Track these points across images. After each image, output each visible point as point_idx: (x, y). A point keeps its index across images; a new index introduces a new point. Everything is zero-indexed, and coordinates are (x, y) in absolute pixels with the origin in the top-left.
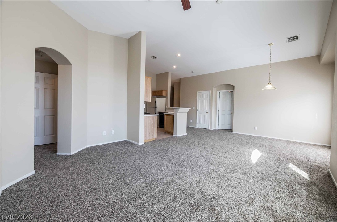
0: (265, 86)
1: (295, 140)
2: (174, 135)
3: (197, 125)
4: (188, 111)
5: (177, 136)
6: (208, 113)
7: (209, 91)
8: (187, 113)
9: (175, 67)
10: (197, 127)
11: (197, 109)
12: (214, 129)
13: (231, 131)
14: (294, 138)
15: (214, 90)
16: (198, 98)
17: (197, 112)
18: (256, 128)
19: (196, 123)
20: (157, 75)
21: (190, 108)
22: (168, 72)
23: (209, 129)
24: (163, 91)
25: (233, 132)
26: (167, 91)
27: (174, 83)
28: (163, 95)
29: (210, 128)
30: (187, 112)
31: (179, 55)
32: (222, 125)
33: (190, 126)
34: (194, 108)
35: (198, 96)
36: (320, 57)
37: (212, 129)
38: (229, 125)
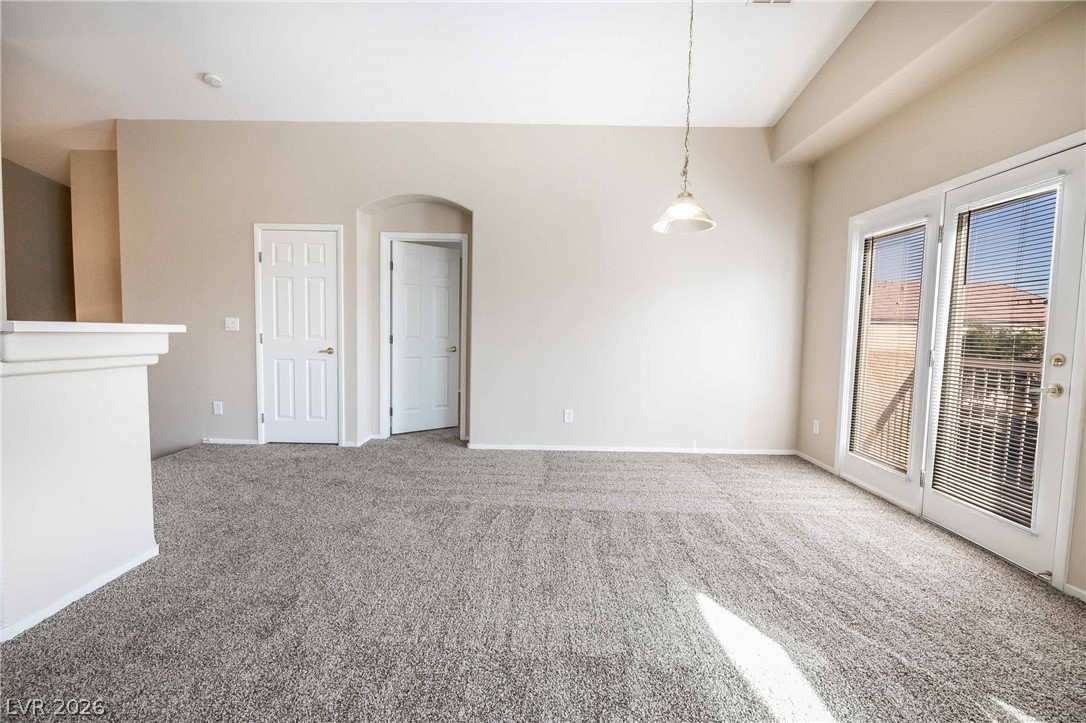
0: (665, 210)
1: (698, 447)
3: (262, 426)
4: (165, 349)
6: (330, 351)
7: (332, 227)
8: (150, 368)
10: (263, 440)
11: (260, 329)
14: (695, 441)
15: (363, 224)
16: (258, 266)
17: (260, 348)
18: (570, 416)
19: (255, 419)
21: (181, 329)
23: (344, 443)
25: (471, 446)
27: (69, 157)
29: (347, 440)
30: (155, 360)
32: (409, 409)
33: (212, 441)
34: (233, 324)
35: (258, 248)
36: (773, 133)
37: (359, 445)
38: (439, 406)
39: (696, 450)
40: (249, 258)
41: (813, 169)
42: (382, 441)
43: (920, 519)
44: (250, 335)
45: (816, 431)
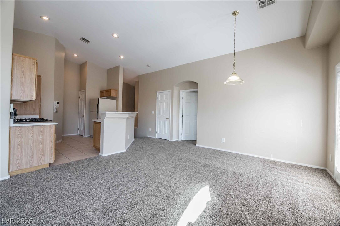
0: (228, 78)
1: (273, 158)
2: (100, 154)
3: (156, 134)
4: (135, 116)
5: (104, 155)
6: (168, 119)
7: (169, 91)
9: (122, 57)
10: (156, 138)
11: (157, 114)
12: (174, 140)
13: (194, 142)
14: (272, 155)
15: (176, 89)
16: (157, 100)
17: (157, 117)
18: (224, 140)
19: (155, 133)
20: (108, 70)
22: (119, 66)
23: (170, 140)
24: (110, 90)
25: (196, 145)
26: (117, 91)
28: (111, 96)
31: (115, 36)
32: (186, 134)
33: (149, 136)
34: (153, 112)
35: (157, 97)
37: (173, 141)
40: (155, 98)
41: (328, 47)
42: (179, 141)
44: (155, 115)
45: (330, 160)
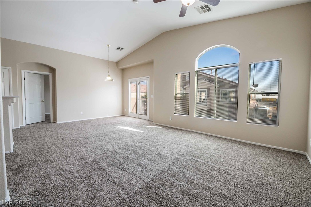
7: (8, 68)
18: (82, 113)
23: (14, 128)
32: (31, 118)
36: (117, 63)
38: (40, 116)
39: (108, 117)
41: (123, 70)
42: (24, 127)
43: (138, 118)
45: (126, 111)
